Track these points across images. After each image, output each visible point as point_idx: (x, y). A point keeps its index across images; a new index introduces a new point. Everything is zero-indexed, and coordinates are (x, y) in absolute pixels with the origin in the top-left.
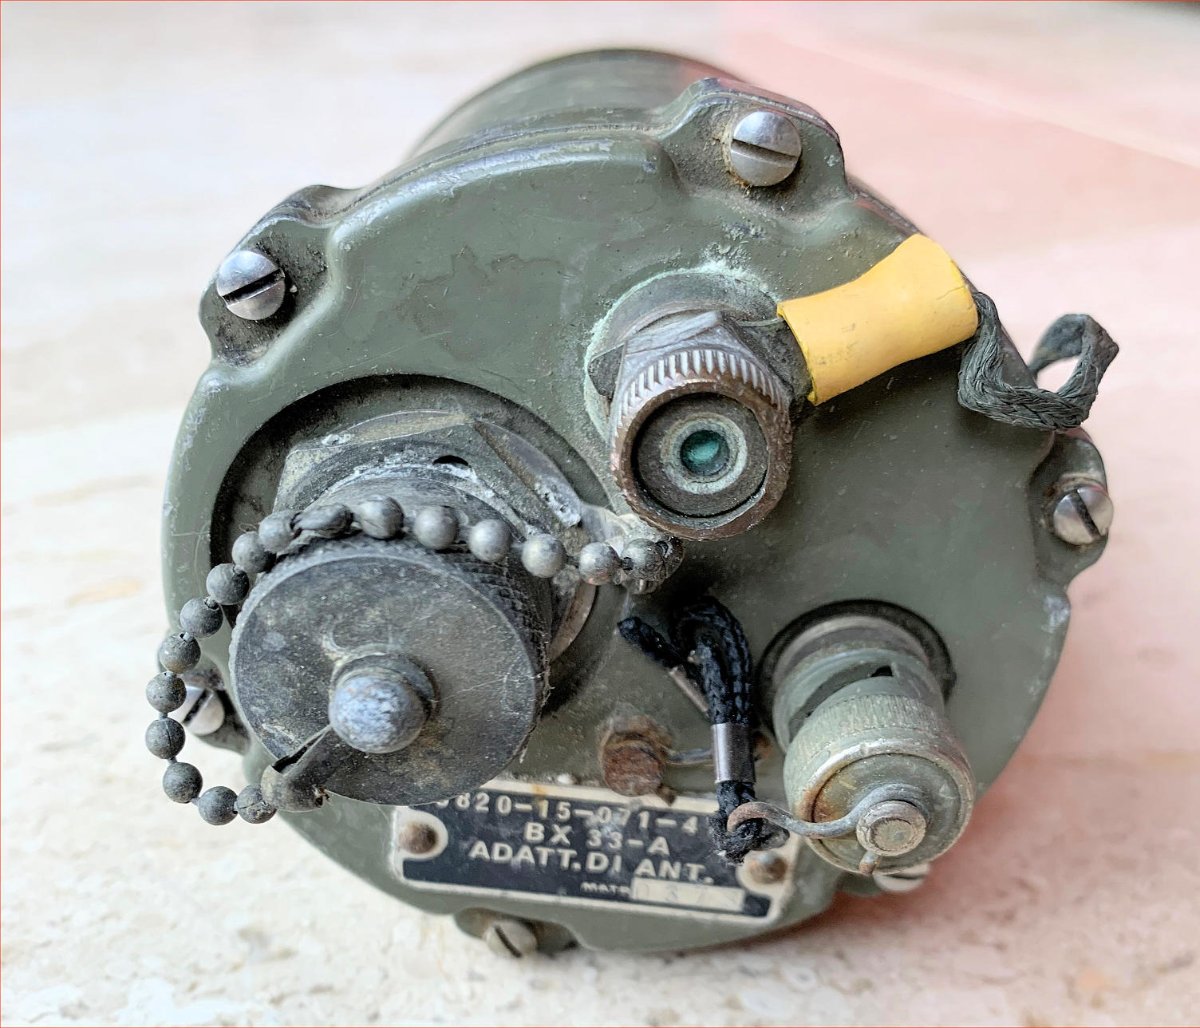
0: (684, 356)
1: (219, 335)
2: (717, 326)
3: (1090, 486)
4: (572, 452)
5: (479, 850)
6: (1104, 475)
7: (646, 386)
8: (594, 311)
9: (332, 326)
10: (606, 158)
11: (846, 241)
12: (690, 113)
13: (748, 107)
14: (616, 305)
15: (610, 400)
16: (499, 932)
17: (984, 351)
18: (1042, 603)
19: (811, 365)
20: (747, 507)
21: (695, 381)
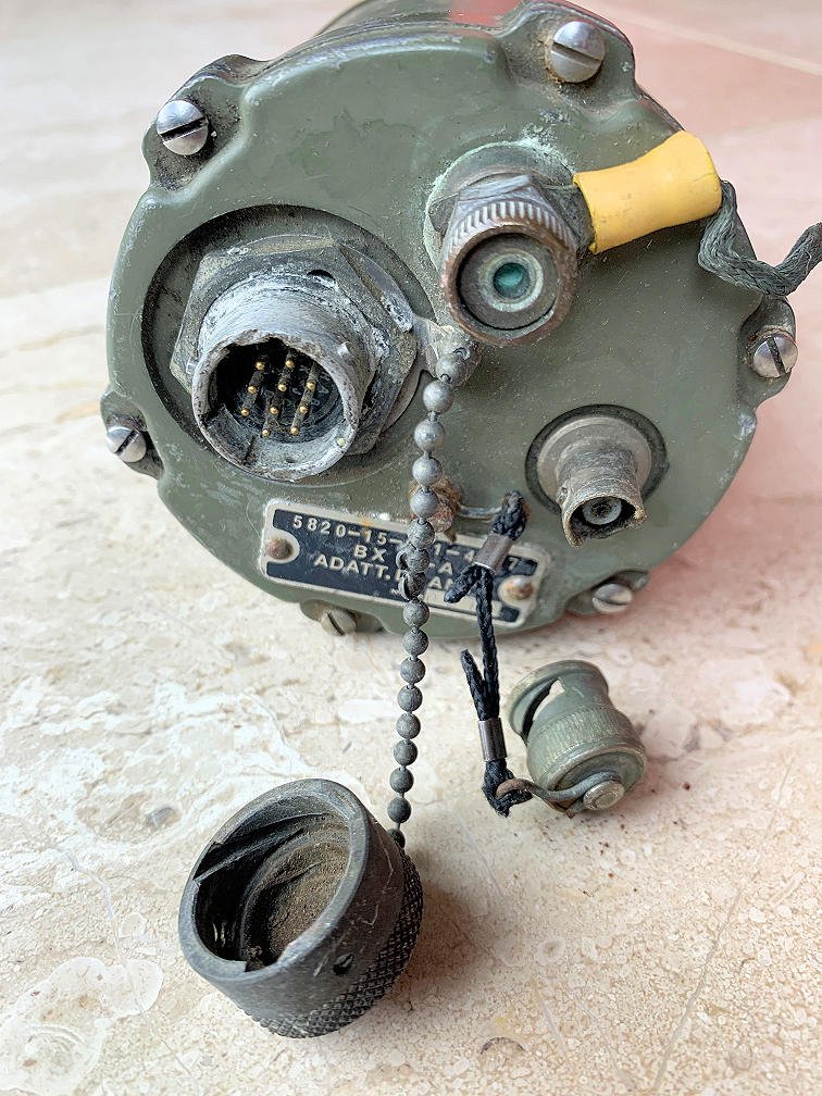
0: (503, 204)
1: (156, 165)
2: (528, 185)
3: (783, 336)
4: (411, 275)
5: (321, 560)
6: (794, 329)
7: (473, 225)
8: (436, 168)
9: (241, 163)
10: (457, 49)
11: (629, 131)
12: (523, 19)
13: (567, 18)
14: (453, 165)
15: (443, 236)
16: (330, 617)
17: (722, 224)
18: (737, 418)
19: (595, 222)
20: (539, 324)
21: (511, 223)
